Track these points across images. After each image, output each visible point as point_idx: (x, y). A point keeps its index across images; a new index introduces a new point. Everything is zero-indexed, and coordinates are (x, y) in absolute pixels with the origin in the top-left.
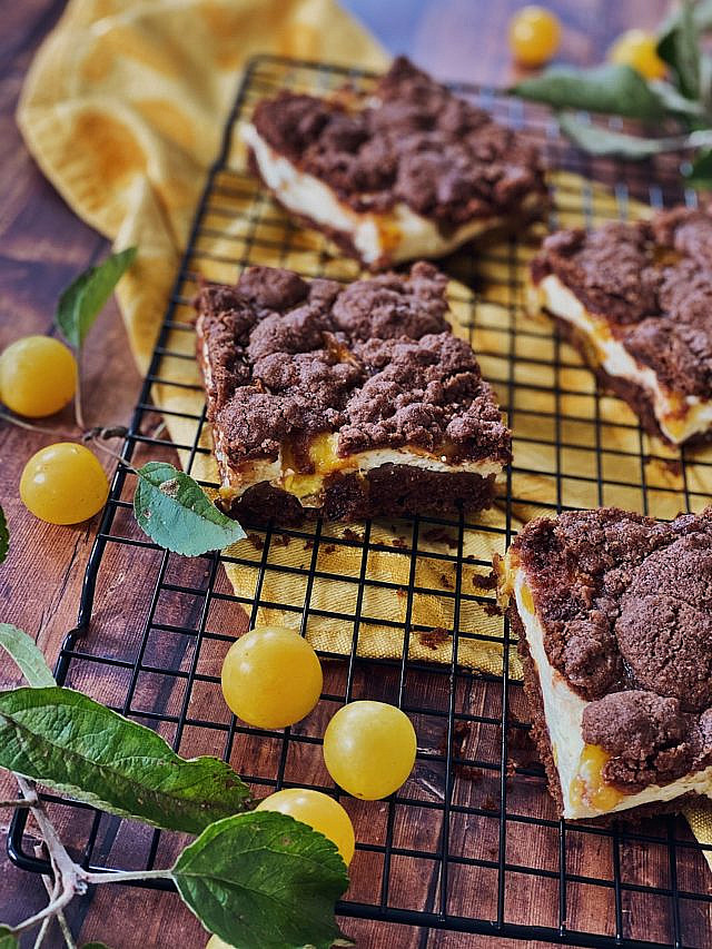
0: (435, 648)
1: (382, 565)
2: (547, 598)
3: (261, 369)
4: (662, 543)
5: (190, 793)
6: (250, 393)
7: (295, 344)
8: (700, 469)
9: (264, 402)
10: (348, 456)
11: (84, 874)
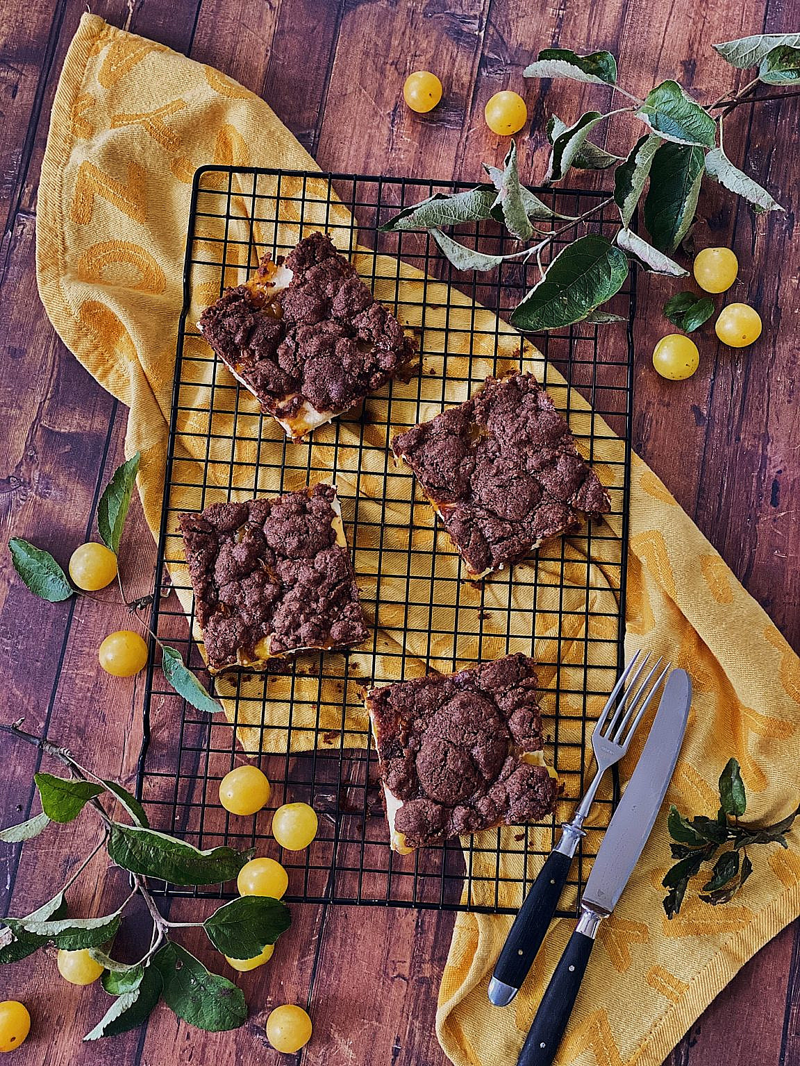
0: (331, 744)
1: (304, 687)
2: (384, 738)
3: (223, 596)
4: (446, 700)
6: (218, 621)
7: (239, 574)
8: (494, 585)
9: (226, 630)
10: (276, 654)
11: (166, 923)
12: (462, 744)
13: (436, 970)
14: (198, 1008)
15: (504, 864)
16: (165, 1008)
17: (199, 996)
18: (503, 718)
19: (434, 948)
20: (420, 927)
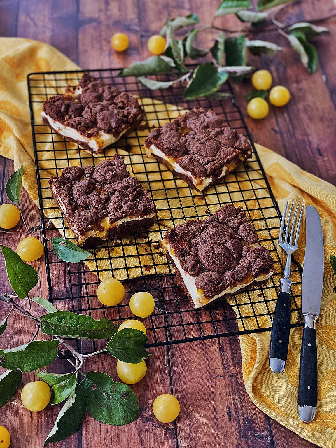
0: (150, 271)
1: (128, 250)
2: (178, 252)
3: (80, 202)
4: (205, 228)
5: (99, 328)
6: (80, 211)
7: (86, 192)
8: (209, 196)
9: (85, 214)
10: (113, 223)
11: (84, 356)
12: (219, 243)
13: (238, 369)
14: (110, 411)
15: (256, 309)
16: (90, 419)
17: (110, 403)
18: (235, 230)
19: (233, 358)
20: (222, 350)
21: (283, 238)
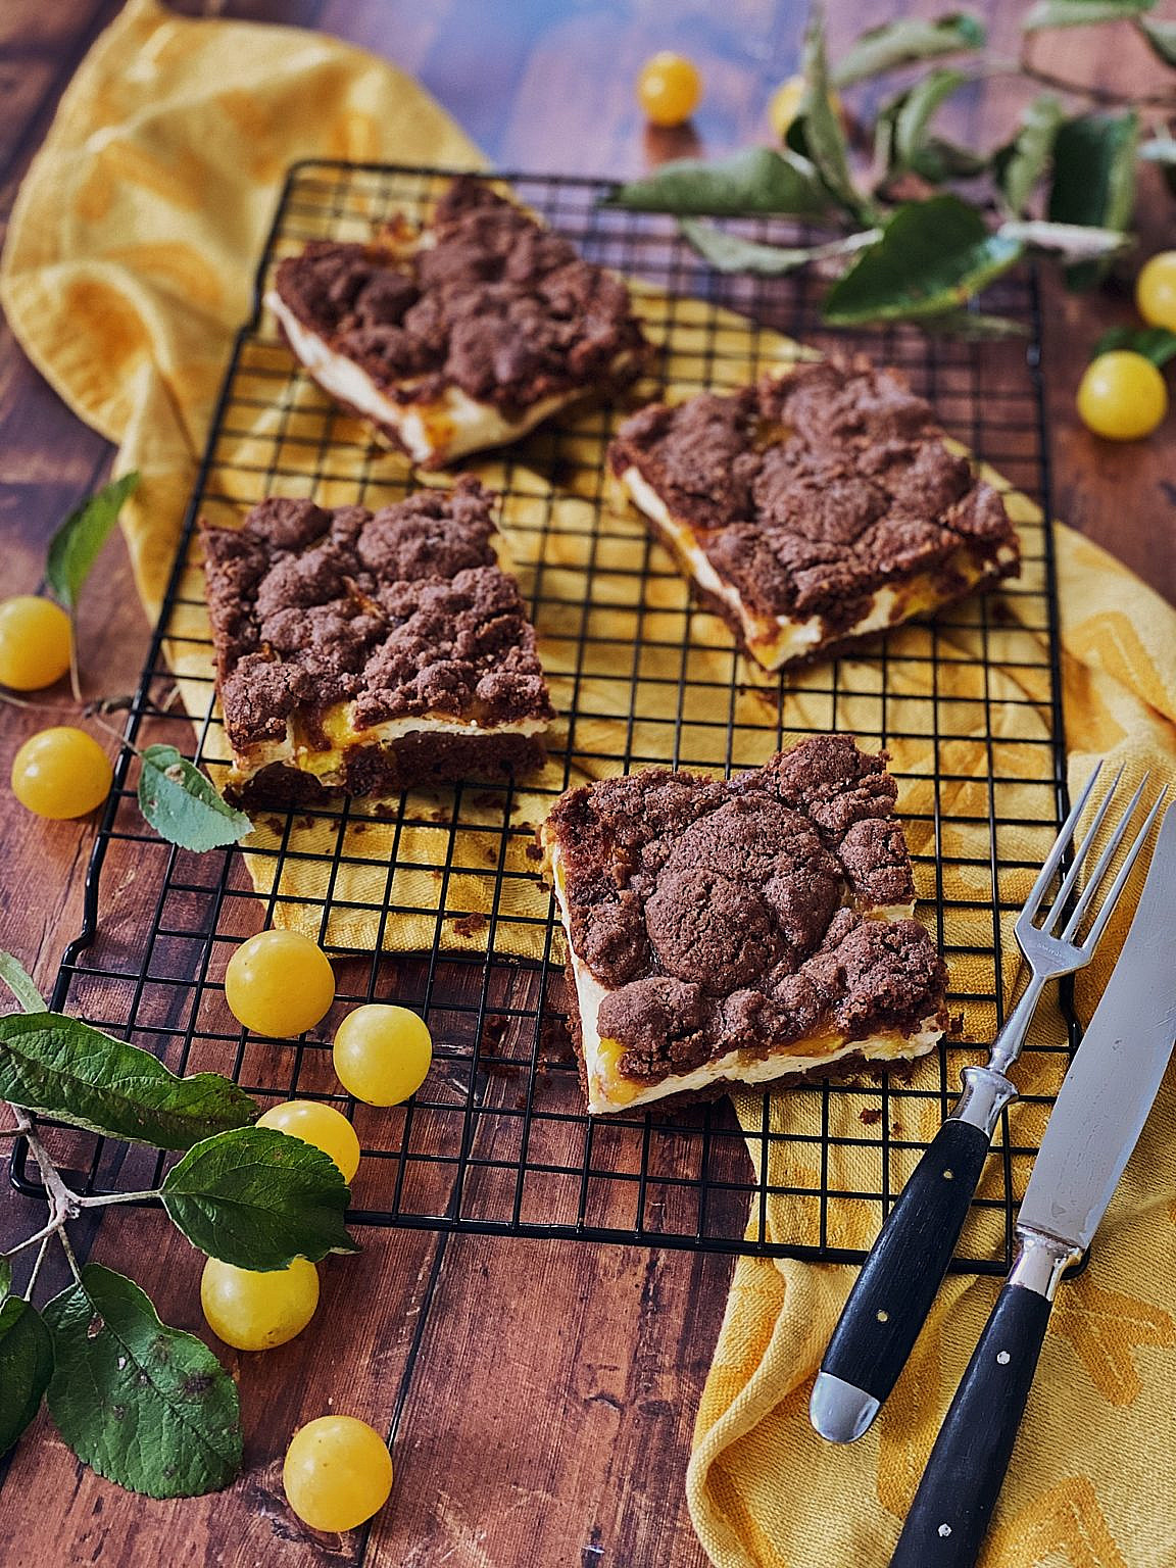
0: (469, 936)
1: (419, 843)
2: (577, 879)
3: (269, 632)
4: (709, 807)
5: (192, 1110)
6: (254, 663)
7: (305, 597)
8: (802, 697)
9: (268, 673)
10: (365, 729)
11: (76, 1198)
12: (742, 874)
13: (689, 1388)
14: (128, 1436)
15: (840, 1168)
16: (52, 1444)
17: (133, 1402)
18: (828, 839)
19: (683, 1342)
20: (651, 1300)
21: (1044, 910)
